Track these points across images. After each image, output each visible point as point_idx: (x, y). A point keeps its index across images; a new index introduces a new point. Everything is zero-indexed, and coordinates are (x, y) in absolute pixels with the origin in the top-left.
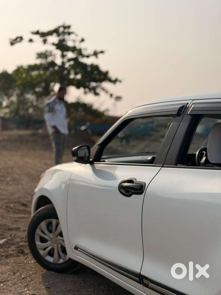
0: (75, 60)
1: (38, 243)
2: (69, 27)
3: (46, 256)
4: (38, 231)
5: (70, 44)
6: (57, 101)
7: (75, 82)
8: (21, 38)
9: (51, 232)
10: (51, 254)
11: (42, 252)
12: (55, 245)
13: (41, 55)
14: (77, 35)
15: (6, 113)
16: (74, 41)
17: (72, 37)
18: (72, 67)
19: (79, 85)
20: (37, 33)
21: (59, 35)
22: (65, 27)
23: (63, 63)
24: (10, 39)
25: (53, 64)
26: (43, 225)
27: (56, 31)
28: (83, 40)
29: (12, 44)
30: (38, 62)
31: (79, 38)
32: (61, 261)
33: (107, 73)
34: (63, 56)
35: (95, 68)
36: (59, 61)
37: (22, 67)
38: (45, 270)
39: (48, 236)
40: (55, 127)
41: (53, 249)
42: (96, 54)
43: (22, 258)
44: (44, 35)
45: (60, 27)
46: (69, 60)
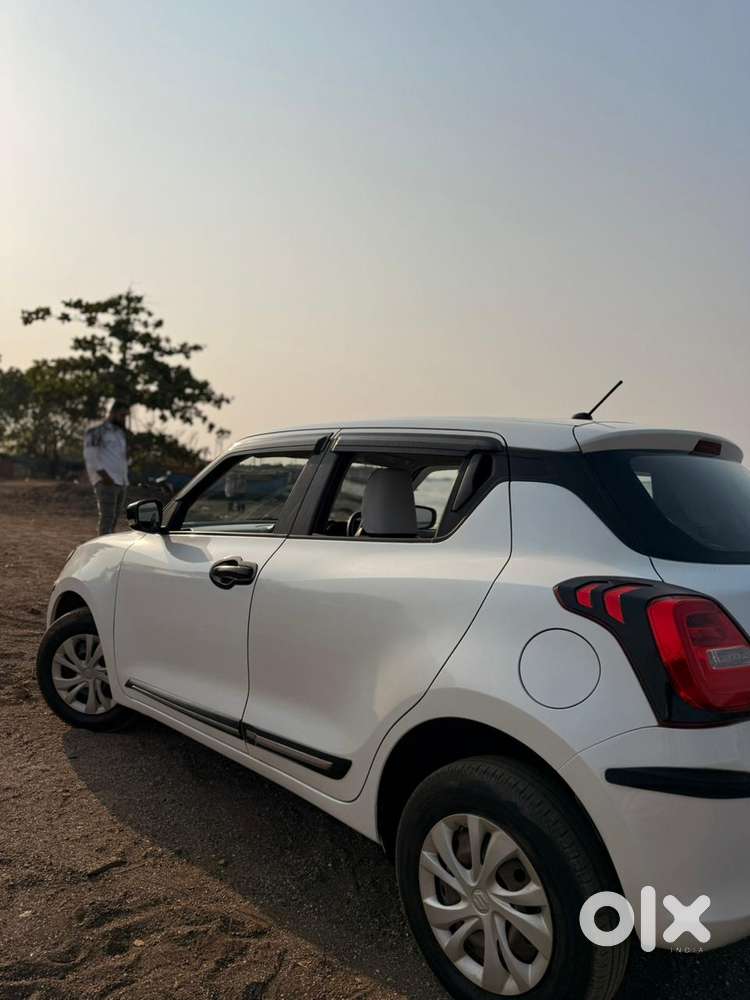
0: (148, 357)
1: (57, 678)
2: (139, 299)
3: (72, 701)
4: (58, 657)
5: (139, 328)
6: (110, 426)
7: (146, 396)
8: (47, 312)
9: (82, 657)
10: (82, 697)
11: (64, 695)
12: (91, 681)
13: (80, 344)
14: (150, 314)
16: (146, 324)
17: (143, 316)
18: (141, 370)
19: (152, 402)
20: (78, 305)
21: (117, 312)
22: (129, 299)
23: (123, 361)
24: (23, 312)
25: (104, 361)
26: (68, 645)
27: (112, 304)
28: (159, 324)
29: (27, 321)
30: (77, 354)
31: (152, 321)
32: (101, 710)
33: (205, 384)
34: (123, 349)
35: (184, 375)
36: (116, 357)
37: (45, 362)
38: (69, 728)
39: (78, 665)
40: (102, 473)
41: (86, 689)
42: (185, 350)
43: (25, 707)
44: (91, 310)
45: (120, 297)
46: (137, 357)
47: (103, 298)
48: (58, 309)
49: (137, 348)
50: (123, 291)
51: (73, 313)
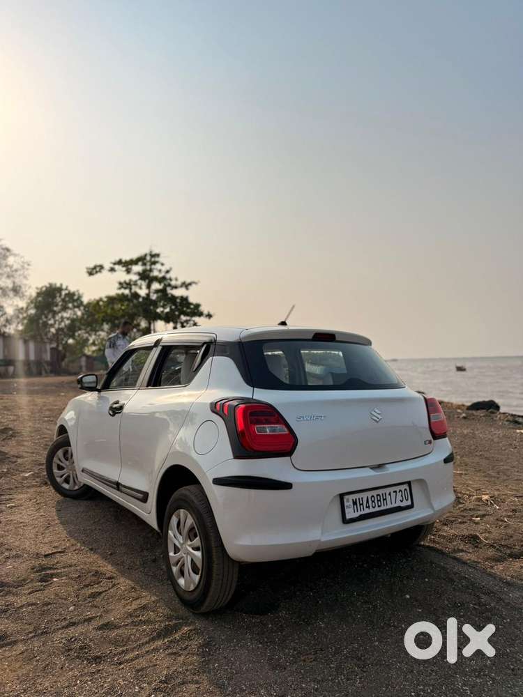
0: (163, 291)
2: (158, 255)
5: (155, 273)
7: (164, 316)
8: (101, 267)
13: (122, 285)
14: (162, 264)
15: (94, 352)
16: (160, 271)
17: (158, 266)
18: (159, 299)
19: (168, 318)
20: (120, 262)
21: (144, 264)
22: (152, 256)
23: (148, 295)
24: (87, 268)
25: (136, 295)
27: (141, 260)
28: (168, 272)
29: (90, 274)
30: (120, 292)
31: (164, 269)
33: (198, 306)
34: (149, 287)
35: (184, 300)
36: (143, 292)
37: (101, 300)
42: (186, 285)
44: (127, 265)
45: (146, 255)
46: (157, 291)
47: (135, 256)
48: (107, 266)
49: (156, 286)
50: (147, 251)
51: (117, 267)
